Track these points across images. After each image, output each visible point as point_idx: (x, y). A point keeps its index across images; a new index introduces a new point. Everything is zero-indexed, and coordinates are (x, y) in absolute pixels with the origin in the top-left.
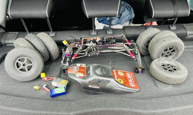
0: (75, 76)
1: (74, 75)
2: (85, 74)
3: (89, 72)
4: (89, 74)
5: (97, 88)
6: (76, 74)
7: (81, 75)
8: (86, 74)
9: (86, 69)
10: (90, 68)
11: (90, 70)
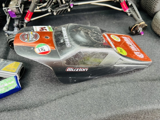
0: (33, 52)
1: (31, 50)
2: (55, 45)
3: (62, 41)
4: (64, 44)
5: (84, 70)
6: (34, 48)
7: (47, 48)
8: (57, 45)
9: (55, 35)
10: (63, 32)
11: (63, 36)
